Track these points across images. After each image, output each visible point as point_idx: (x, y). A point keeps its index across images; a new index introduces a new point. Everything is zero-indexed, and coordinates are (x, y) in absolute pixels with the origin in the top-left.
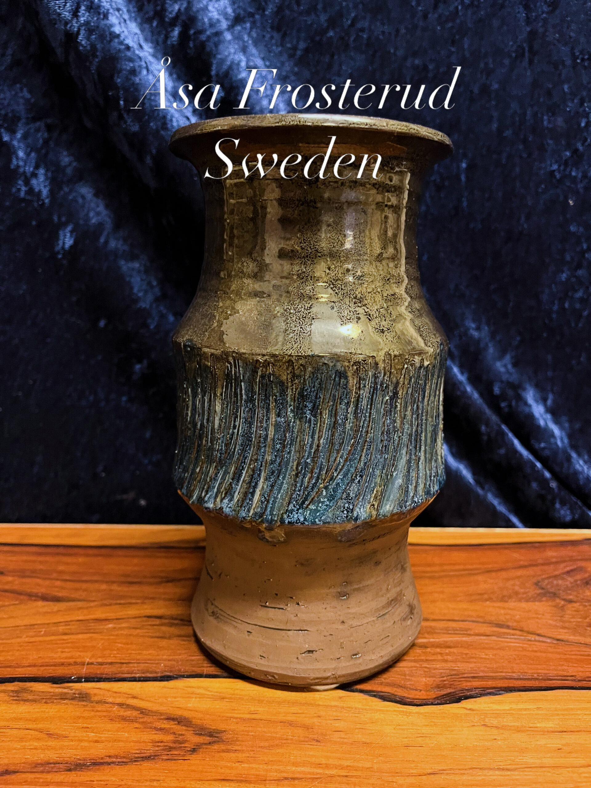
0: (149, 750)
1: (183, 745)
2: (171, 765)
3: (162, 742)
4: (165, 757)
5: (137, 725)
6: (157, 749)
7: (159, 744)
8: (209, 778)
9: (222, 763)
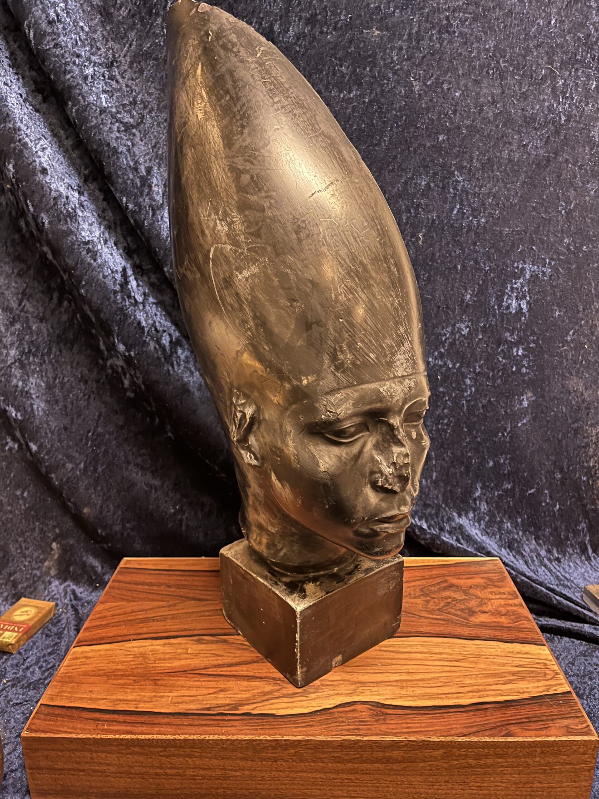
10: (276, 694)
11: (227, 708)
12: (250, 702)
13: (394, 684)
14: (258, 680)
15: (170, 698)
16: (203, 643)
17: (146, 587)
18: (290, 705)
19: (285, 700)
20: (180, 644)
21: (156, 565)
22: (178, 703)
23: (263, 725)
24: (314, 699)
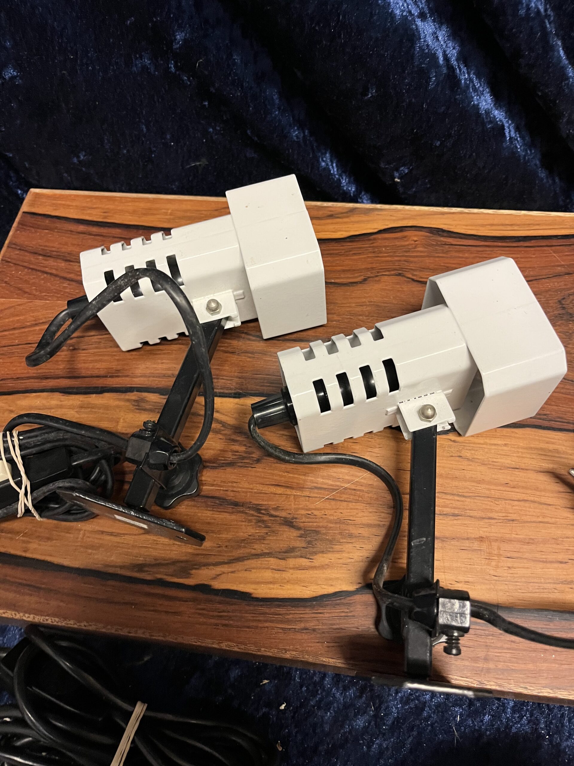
0: (230, 458)
1: (251, 456)
2: (243, 471)
3: (237, 452)
4: (240, 464)
5: (221, 437)
6: (234, 457)
7: (236, 454)
8: (268, 483)
9: (276, 472)
10: (259, 548)
11: (171, 569)
12: (212, 560)
13: (476, 545)
14: (230, 508)
15: (81, 536)
16: (145, 410)
17: (63, 264)
18: (277, 575)
19: (273, 561)
20: (107, 408)
21: (84, 208)
22: (92, 547)
23: (230, 618)
24: (322, 567)
